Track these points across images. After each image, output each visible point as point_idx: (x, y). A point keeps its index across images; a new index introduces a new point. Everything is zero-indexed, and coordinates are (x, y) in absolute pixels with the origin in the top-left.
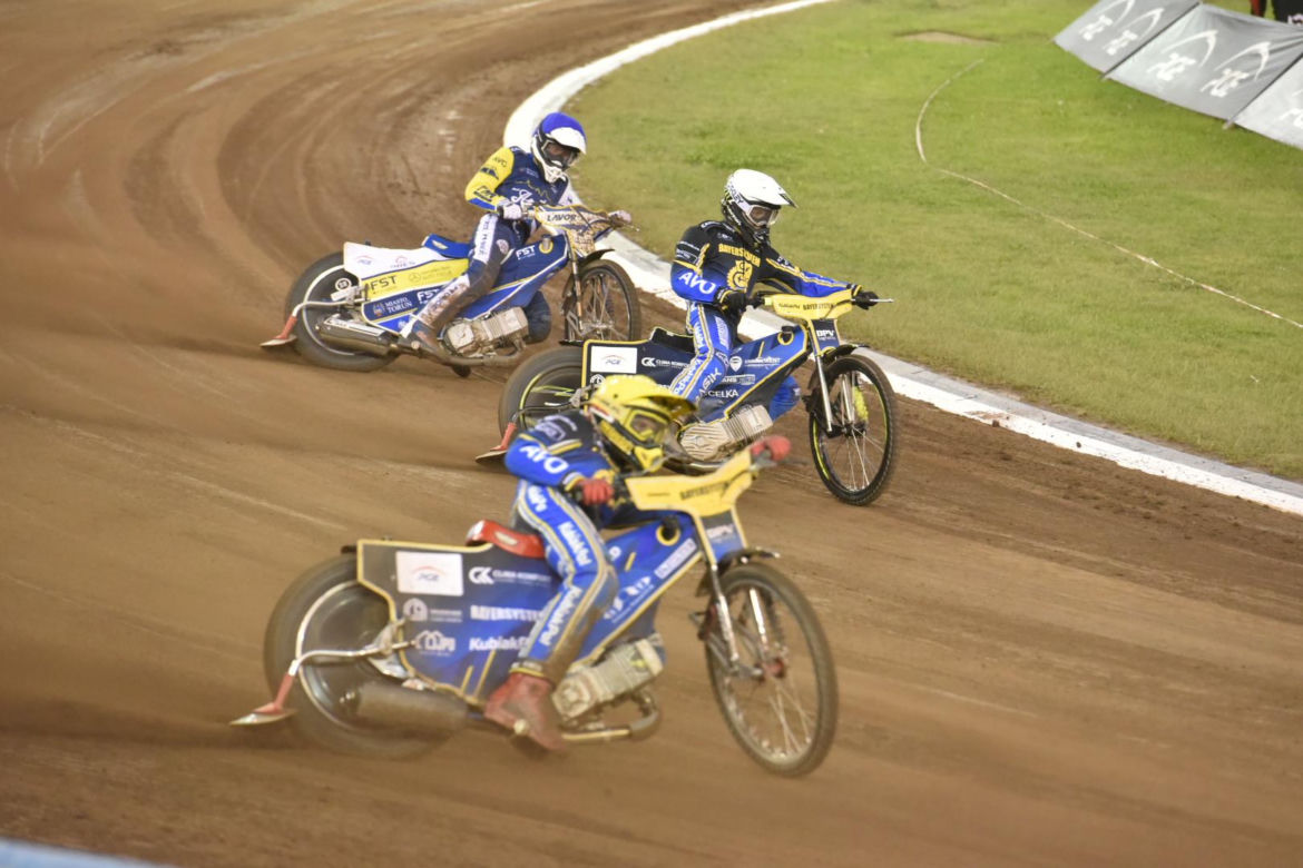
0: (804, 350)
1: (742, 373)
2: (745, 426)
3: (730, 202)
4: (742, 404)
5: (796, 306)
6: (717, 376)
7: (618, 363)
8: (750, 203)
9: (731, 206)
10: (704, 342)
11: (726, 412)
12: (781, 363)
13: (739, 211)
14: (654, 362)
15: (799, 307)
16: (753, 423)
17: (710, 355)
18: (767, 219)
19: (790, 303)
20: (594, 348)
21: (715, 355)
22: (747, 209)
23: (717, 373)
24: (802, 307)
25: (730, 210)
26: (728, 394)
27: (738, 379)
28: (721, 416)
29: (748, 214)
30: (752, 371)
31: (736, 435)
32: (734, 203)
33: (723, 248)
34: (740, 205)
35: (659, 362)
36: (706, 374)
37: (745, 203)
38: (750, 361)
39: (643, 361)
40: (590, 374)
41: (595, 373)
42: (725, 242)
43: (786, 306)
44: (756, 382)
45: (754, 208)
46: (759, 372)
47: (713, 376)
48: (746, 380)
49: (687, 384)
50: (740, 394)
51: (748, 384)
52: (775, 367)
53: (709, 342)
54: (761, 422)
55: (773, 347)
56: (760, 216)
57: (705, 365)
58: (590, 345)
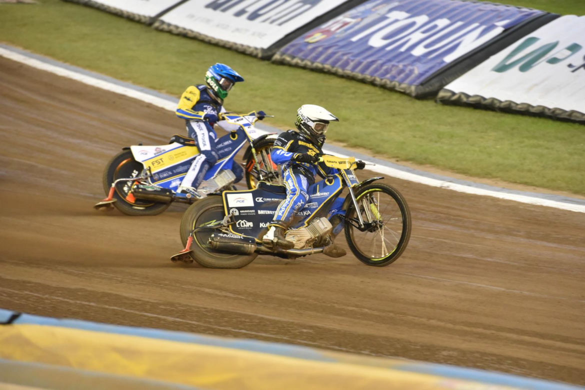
0: (341, 187)
1: (310, 202)
2: (319, 229)
3: (302, 122)
4: (314, 217)
5: (335, 162)
6: (302, 204)
7: (243, 201)
8: (314, 121)
9: (303, 125)
10: (294, 186)
11: (306, 222)
12: (330, 195)
13: (308, 127)
14: (262, 199)
15: (336, 162)
16: (322, 227)
17: (298, 192)
18: (322, 129)
19: (332, 161)
20: (228, 195)
21: (300, 193)
22: (312, 125)
23: (302, 202)
24: (338, 163)
25: (302, 127)
26: (305, 213)
27: (309, 206)
28: (303, 224)
29: (313, 128)
30: (315, 200)
31: (315, 234)
32: (304, 123)
33: (300, 143)
34: (308, 123)
35: (265, 199)
36: (295, 203)
37: (311, 122)
38: (313, 196)
39: (256, 199)
40: (229, 209)
41: (231, 208)
42: (302, 140)
43: (330, 162)
44: (319, 206)
45: (316, 124)
46: (319, 201)
47: (299, 204)
48: (313, 205)
49: (286, 208)
50: (312, 213)
51: (315, 207)
52: (328, 197)
53: (297, 186)
54: (326, 226)
55: (324, 187)
56: (320, 128)
57: (295, 197)
58: (226, 194)
